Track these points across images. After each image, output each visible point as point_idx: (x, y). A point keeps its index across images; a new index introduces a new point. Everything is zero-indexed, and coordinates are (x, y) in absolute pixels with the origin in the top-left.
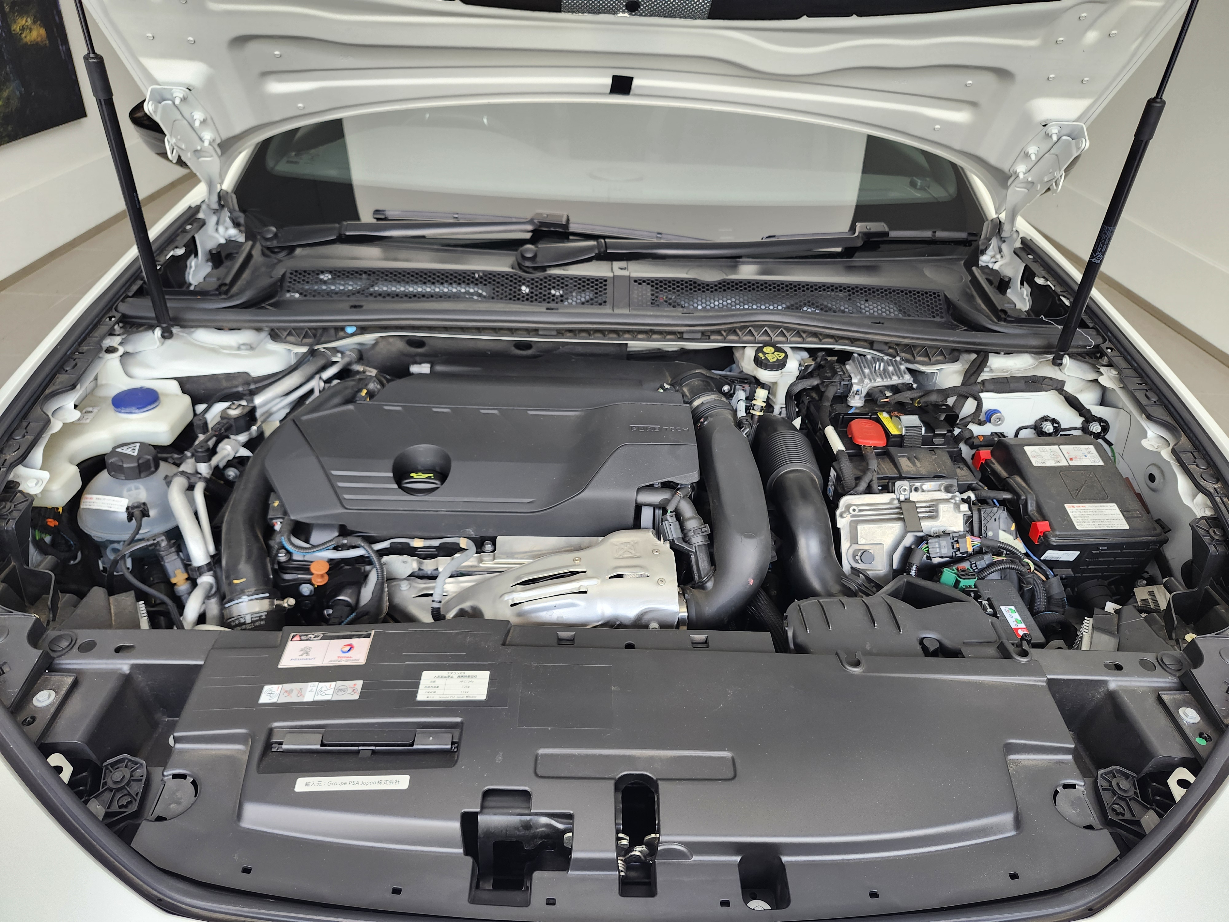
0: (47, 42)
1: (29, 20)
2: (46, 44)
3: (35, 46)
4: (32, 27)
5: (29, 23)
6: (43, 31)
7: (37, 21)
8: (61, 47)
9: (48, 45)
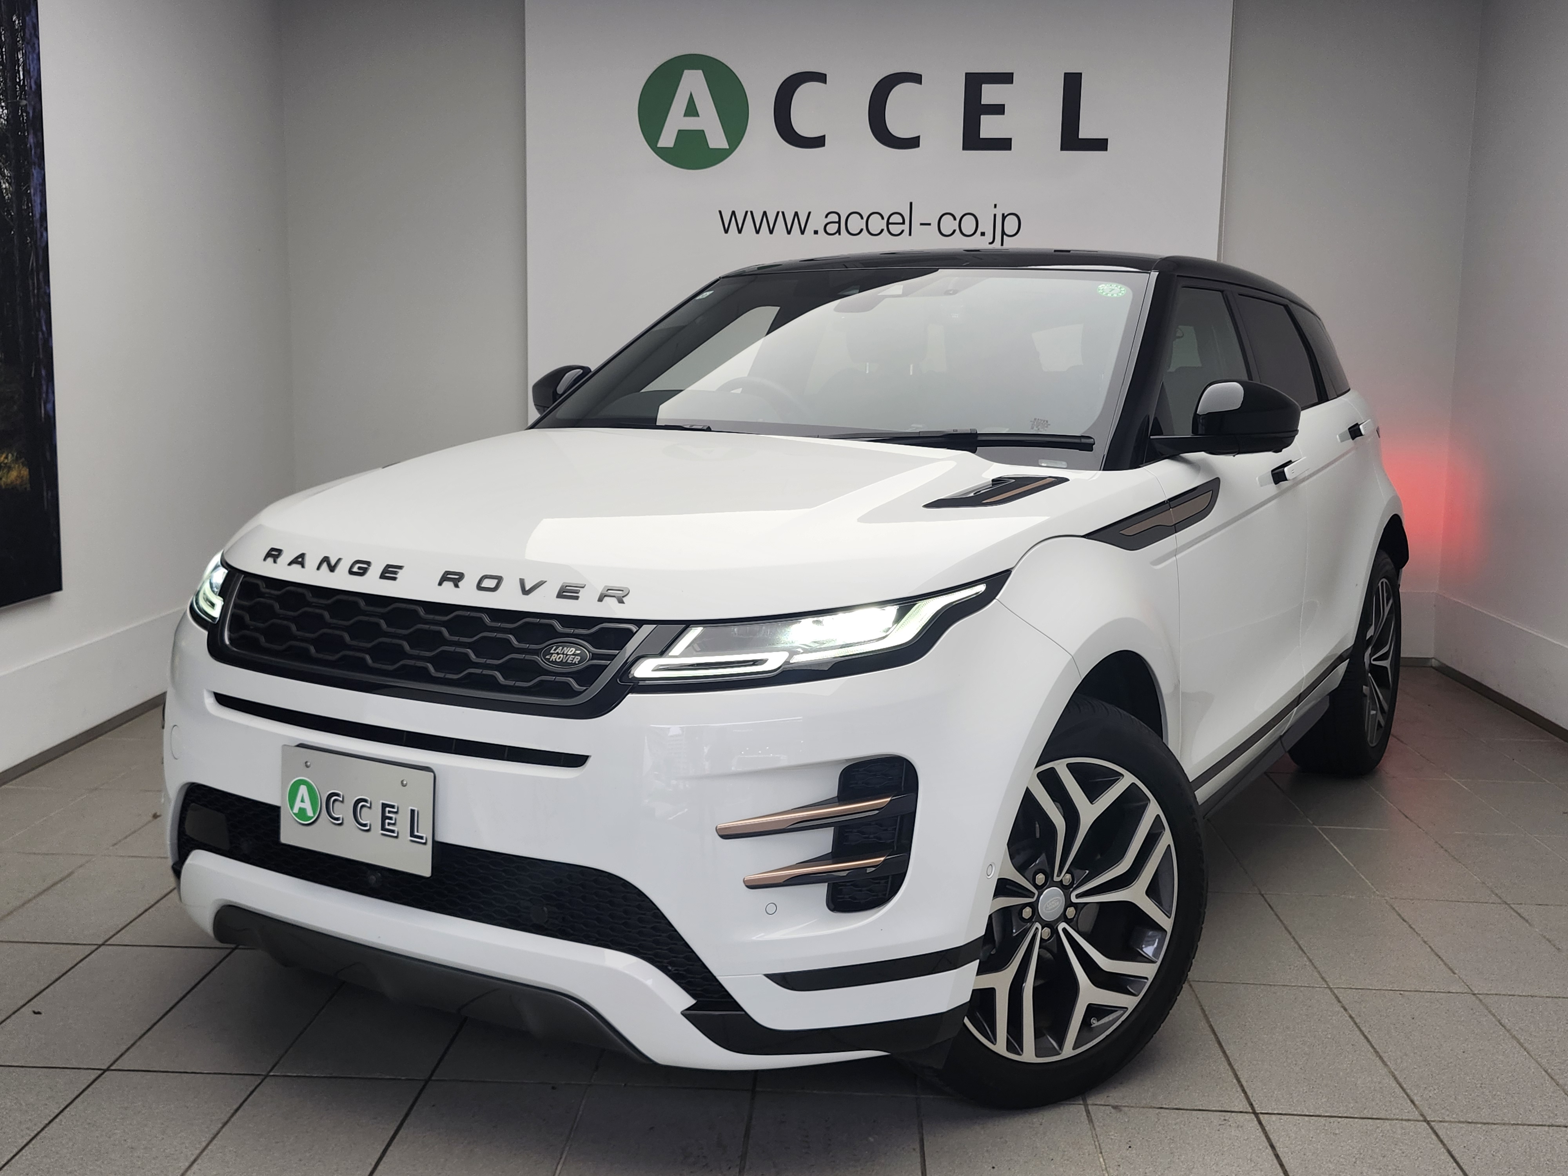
0: (28, 486)
1: (10, 455)
2: (26, 489)
3: (12, 491)
4: (13, 466)
5: (9, 461)
6: (25, 472)
7: (21, 458)
8: (45, 494)
9: (28, 489)
